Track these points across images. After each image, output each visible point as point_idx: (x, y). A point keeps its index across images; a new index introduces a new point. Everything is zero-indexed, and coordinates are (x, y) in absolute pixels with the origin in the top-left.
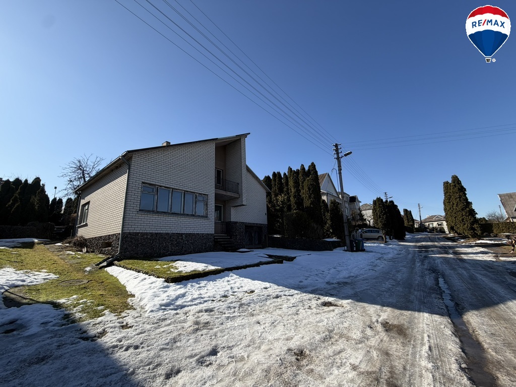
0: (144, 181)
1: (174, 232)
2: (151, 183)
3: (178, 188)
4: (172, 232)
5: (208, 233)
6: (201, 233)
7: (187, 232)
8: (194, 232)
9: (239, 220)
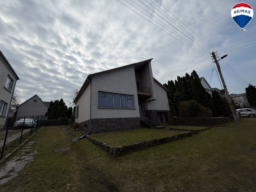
0: (99, 90)
1: (117, 117)
2: (103, 91)
3: (117, 93)
4: (116, 117)
5: (137, 117)
6: (132, 117)
7: (125, 117)
8: (128, 117)
9: (153, 109)
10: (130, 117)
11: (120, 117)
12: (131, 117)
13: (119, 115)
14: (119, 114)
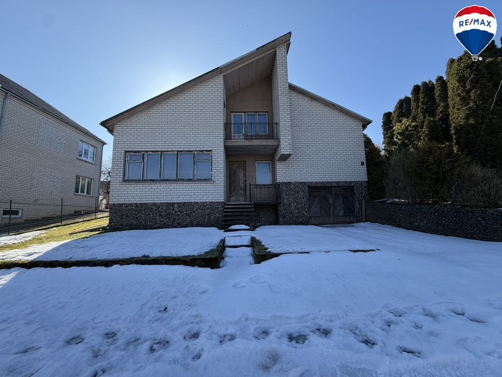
0: (126, 150)
1: (163, 202)
5: (213, 201)
6: (201, 201)
7: (181, 201)
8: (190, 201)
9: (296, 179)
11: (169, 202)
12: (198, 201)
13: (166, 197)
14: (167, 194)
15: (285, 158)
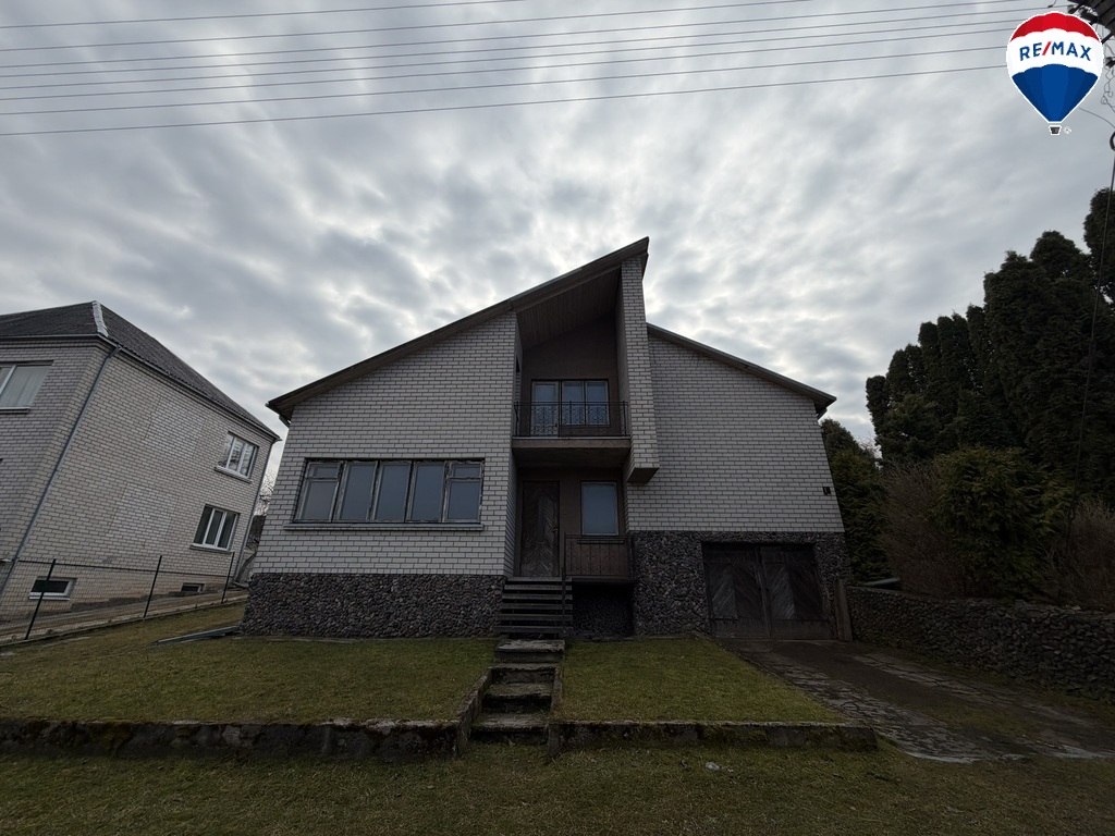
0: (308, 455)
1: (367, 571)
5: (480, 573)
6: (453, 572)
7: (407, 572)
8: (427, 572)
9: (672, 524)
10: (440, 572)
11: (380, 572)
12: (447, 572)
13: (376, 560)
14: (380, 555)
15: (645, 476)
